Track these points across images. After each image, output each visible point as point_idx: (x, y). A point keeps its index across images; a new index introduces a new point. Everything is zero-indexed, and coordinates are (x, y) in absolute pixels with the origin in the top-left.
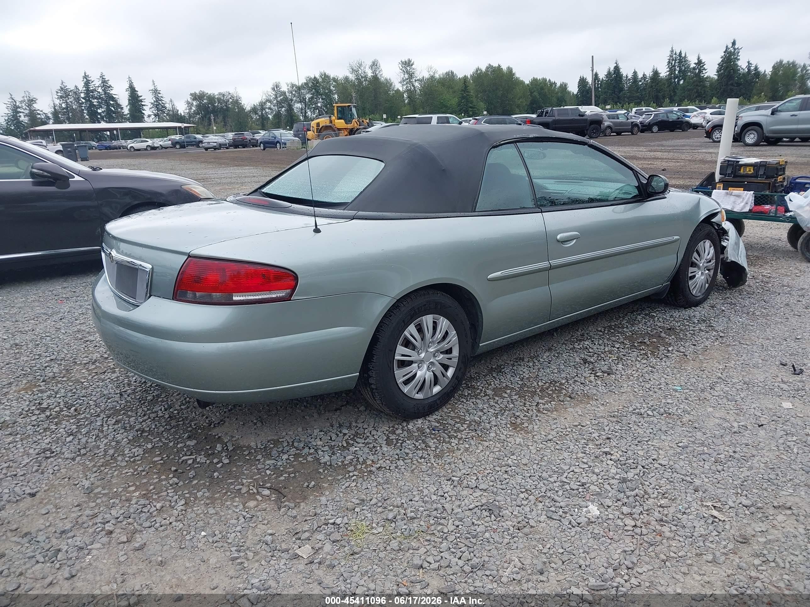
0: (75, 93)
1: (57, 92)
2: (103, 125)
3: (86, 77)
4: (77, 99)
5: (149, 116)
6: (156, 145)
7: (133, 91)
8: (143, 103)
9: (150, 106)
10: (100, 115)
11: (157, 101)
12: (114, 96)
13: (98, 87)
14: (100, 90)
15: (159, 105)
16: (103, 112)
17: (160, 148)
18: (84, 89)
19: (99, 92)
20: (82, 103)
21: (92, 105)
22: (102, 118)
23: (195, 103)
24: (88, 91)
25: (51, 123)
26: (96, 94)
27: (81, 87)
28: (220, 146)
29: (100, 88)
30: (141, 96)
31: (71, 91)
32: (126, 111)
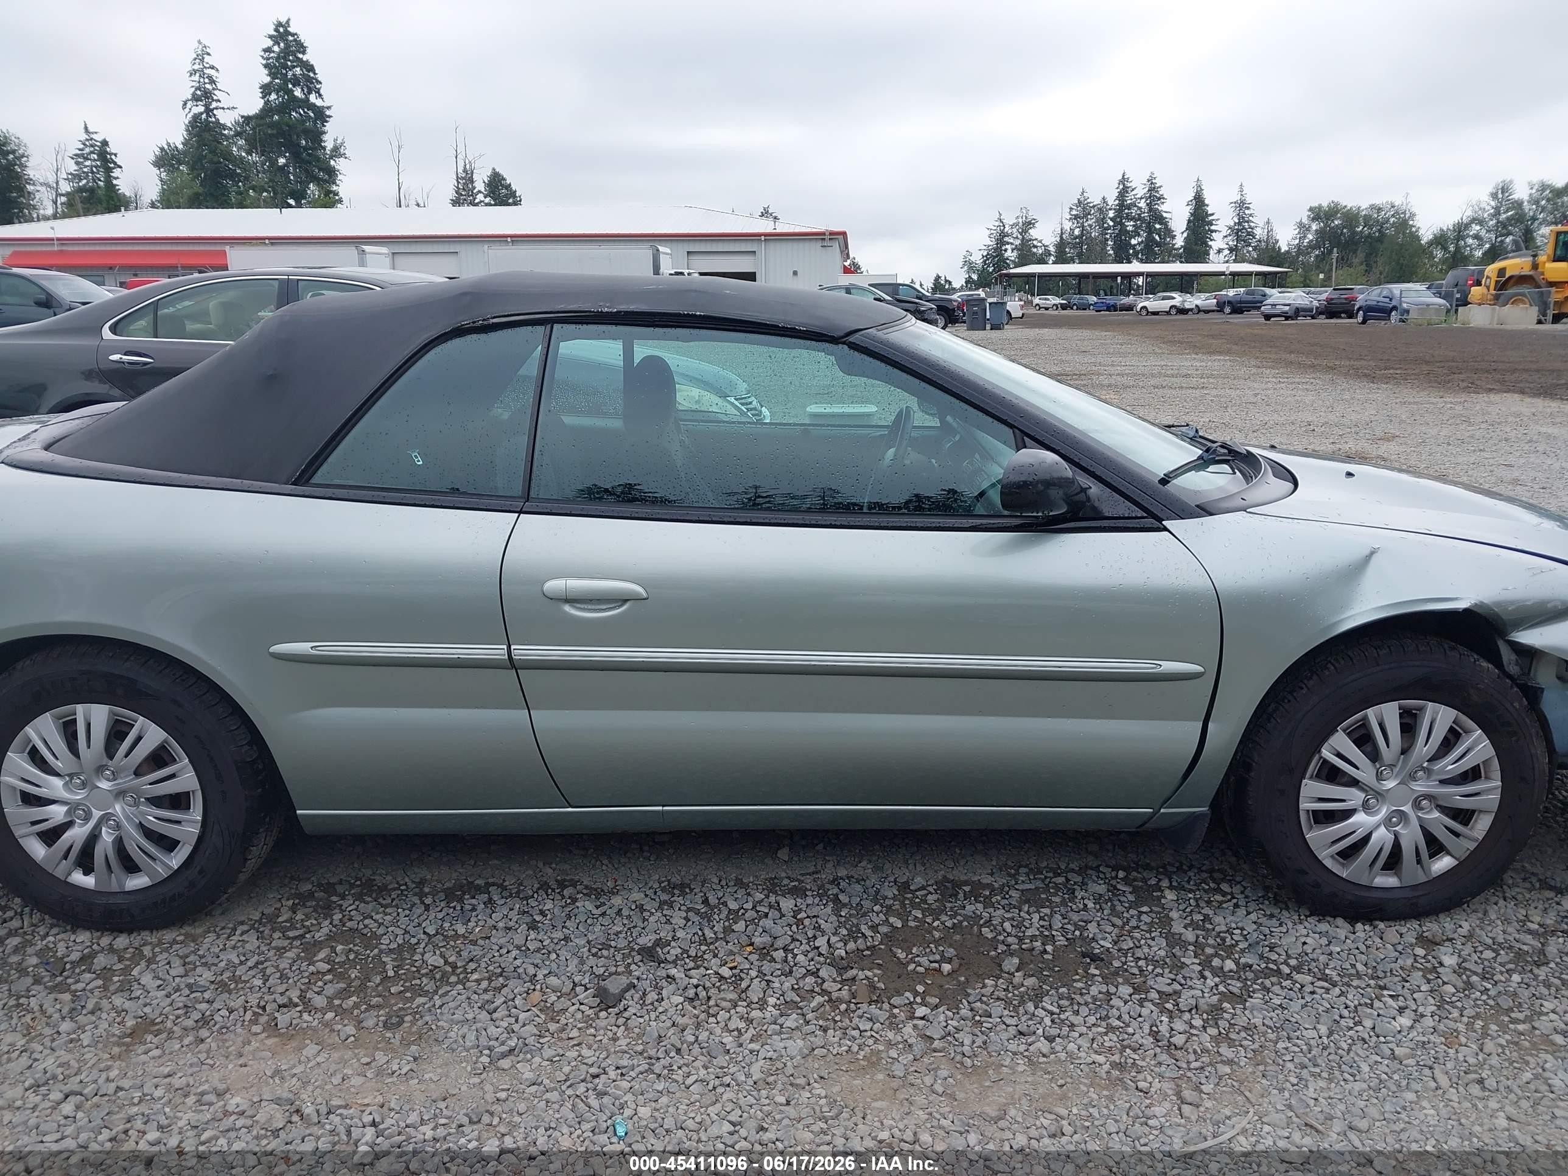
0: (1100, 209)
1: (1071, 209)
2: (1135, 267)
3: (1124, 180)
4: (1101, 221)
5: (1219, 251)
6: (1187, 306)
7: (1199, 202)
8: (1213, 228)
9: (1225, 231)
10: (1134, 249)
11: (1239, 223)
12: (1165, 215)
13: (1141, 198)
14: (1142, 204)
15: (1241, 231)
16: (1139, 244)
17: (1196, 311)
18: (1117, 202)
19: (1140, 208)
20: (1109, 228)
21: (1123, 231)
22: (1136, 254)
23: (1314, 227)
24: (1123, 205)
25: (1051, 262)
26: (1134, 211)
27: (1112, 201)
28: (1298, 312)
29: (1143, 200)
30: (1212, 214)
31: (1094, 206)
32: (1179, 242)
